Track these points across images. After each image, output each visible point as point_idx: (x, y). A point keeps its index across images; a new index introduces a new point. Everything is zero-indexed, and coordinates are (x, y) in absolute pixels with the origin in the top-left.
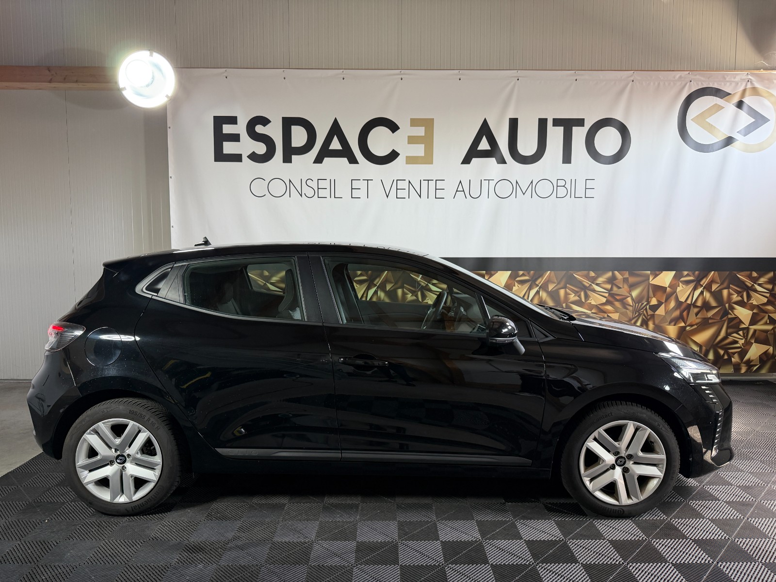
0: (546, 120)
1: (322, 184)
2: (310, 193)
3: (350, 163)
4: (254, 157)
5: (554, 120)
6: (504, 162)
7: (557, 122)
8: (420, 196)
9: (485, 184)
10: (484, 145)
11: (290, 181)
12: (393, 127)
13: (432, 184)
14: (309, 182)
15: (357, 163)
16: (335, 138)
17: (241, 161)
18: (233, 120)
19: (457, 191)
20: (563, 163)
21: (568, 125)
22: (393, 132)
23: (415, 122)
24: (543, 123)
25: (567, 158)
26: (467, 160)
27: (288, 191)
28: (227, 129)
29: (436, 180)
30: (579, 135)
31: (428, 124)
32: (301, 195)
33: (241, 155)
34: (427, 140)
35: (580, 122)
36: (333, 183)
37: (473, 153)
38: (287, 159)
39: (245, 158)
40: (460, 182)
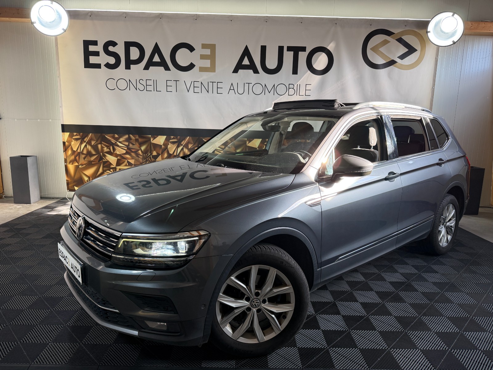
0: (283, 47)
1: (149, 83)
2: (142, 88)
3: (166, 70)
4: (108, 66)
5: (288, 47)
6: (258, 73)
7: (290, 49)
8: (208, 92)
9: (247, 85)
10: (246, 62)
11: (130, 80)
12: (191, 49)
13: (215, 84)
14: (141, 81)
15: (170, 70)
16: (156, 55)
17: (100, 68)
18: (95, 43)
19: (230, 89)
20: (293, 74)
21: (296, 50)
22: (191, 52)
23: (204, 46)
24: (281, 49)
25: (295, 71)
26: (236, 71)
27: (128, 86)
28: (92, 48)
29: (218, 82)
30: (303, 57)
31: (212, 47)
32: (136, 89)
33: (100, 64)
34: (212, 57)
35: (303, 49)
36: (155, 82)
37: (239, 67)
38: (128, 67)
39: (102, 66)
40: (232, 84)
